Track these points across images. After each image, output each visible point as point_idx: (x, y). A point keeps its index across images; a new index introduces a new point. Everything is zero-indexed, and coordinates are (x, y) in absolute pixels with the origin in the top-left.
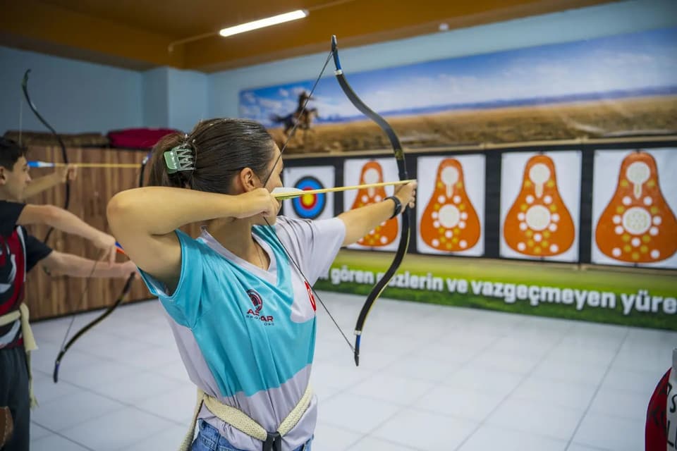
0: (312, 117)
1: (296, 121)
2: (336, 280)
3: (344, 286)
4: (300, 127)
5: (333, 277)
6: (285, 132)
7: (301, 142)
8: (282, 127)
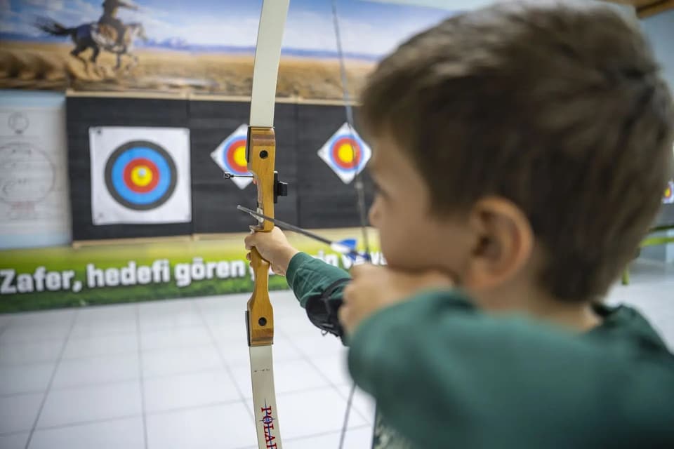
0: (132, 35)
1: (101, 39)
2: (184, 280)
3: (198, 286)
4: (109, 48)
5: (178, 275)
6: (75, 53)
7: (111, 73)
8: (68, 44)
